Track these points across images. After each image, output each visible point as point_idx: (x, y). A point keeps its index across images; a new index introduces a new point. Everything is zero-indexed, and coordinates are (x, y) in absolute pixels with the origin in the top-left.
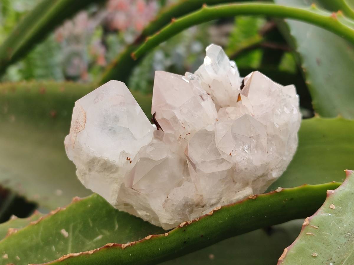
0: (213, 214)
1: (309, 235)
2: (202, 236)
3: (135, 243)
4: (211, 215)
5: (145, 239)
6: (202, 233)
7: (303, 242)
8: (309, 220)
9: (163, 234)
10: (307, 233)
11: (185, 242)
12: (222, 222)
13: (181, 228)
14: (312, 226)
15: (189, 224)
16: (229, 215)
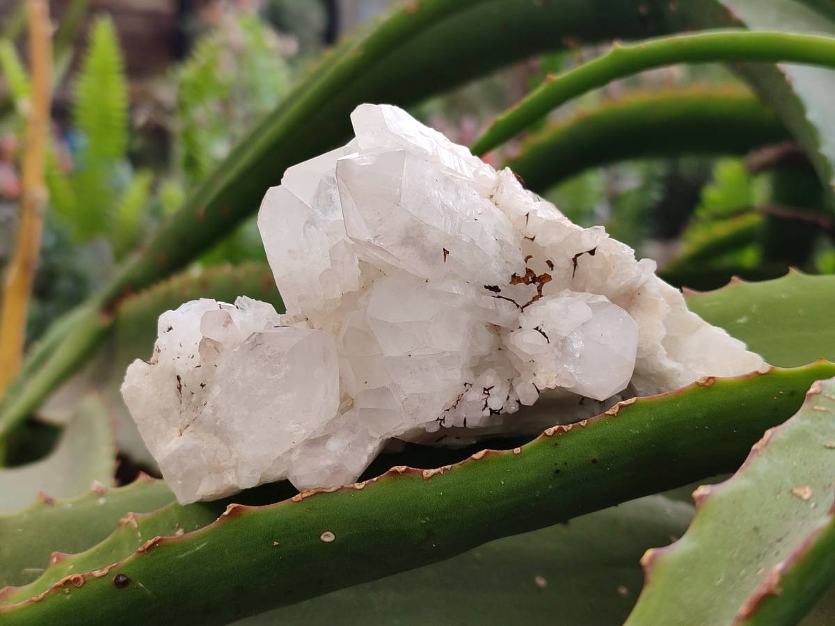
0: (617, 413)
1: (820, 411)
2: (594, 461)
3: (451, 468)
4: (614, 415)
5: (473, 459)
6: (595, 455)
7: (807, 422)
8: (820, 385)
9: (511, 450)
10: (816, 408)
11: (557, 472)
12: (638, 432)
13: (549, 438)
14: (827, 395)
15: (566, 430)
16: (653, 419)
